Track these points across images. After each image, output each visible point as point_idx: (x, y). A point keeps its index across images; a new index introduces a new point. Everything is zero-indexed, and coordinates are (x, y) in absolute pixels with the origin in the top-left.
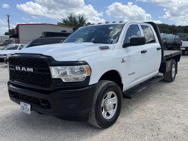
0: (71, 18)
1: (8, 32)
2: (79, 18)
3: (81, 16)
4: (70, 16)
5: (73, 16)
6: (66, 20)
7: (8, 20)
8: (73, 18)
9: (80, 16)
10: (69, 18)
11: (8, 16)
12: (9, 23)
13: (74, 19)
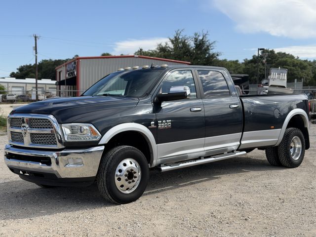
0: (175, 41)
1: (17, 71)
2: (196, 41)
3: (201, 38)
4: (175, 37)
5: (180, 37)
6: (164, 45)
7: (34, 46)
8: (180, 43)
9: (199, 36)
10: (172, 41)
11: (36, 37)
12: (36, 53)
13: (184, 43)
